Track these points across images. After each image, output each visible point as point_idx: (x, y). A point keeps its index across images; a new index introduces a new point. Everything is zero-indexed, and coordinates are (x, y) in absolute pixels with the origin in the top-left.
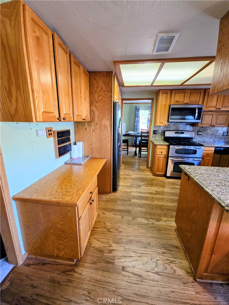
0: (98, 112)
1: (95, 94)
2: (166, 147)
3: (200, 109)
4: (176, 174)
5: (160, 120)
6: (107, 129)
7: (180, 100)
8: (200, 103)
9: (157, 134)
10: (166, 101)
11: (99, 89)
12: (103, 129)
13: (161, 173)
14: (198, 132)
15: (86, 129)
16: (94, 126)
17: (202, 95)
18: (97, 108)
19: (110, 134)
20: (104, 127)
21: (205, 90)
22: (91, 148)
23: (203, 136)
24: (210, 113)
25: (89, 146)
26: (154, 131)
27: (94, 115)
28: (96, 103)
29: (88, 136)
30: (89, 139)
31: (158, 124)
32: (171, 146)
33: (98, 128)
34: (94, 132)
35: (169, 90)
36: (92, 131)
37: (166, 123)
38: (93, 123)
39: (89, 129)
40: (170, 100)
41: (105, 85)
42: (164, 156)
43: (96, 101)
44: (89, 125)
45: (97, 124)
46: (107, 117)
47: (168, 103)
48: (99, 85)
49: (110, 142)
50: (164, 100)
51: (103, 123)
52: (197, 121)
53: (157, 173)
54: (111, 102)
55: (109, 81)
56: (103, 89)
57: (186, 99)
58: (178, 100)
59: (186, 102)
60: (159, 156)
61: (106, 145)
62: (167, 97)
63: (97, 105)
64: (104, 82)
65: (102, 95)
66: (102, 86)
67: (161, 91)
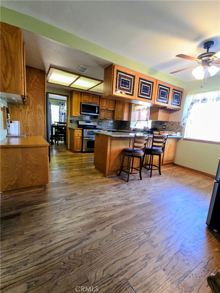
0: (32, 98)
1: (30, 83)
2: (81, 131)
3: (98, 107)
4: (88, 149)
5: (75, 112)
6: (41, 112)
7: (87, 100)
8: (98, 104)
9: (72, 123)
10: (78, 100)
11: (34, 80)
12: (38, 112)
13: (79, 150)
14: (98, 122)
15: (21, 110)
16: (29, 109)
17: (98, 99)
18: (32, 94)
19: (44, 117)
20: (39, 110)
21: (100, 96)
22: (26, 127)
23: (101, 125)
24: (103, 110)
25: (24, 125)
26: (71, 120)
27: (29, 100)
28: (31, 91)
29: (23, 117)
30: (24, 119)
31: (74, 115)
32: (84, 130)
33: (33, 111)
34: (29, 114)
35: (80, 92)
36: (27, 113)
37: (79, 114)
38: (28, 106)
39: (24, 111)
40: (81, 99)
41: (39, 79)
42: (80, 137)
43: (31, 89)
44: (24, 107)
45: (32, 107)
46: (41, 103)
47: (79, 101)
48: (34, 77)
49: (44, 123)
50: (77, 98)
51: (38, 107)
52: (97, 115)
53: (77, 150)
54: (44, 93)
55: (42, 77)
56: (37, 81)
57: (90, 100)
58: (86, 99)
59: (90, 101)
60: (77, 137)
61: (41, 124)
62: (78, 97)
63: (32, 92)
64: (38, 76)
65: (36, 86)
66: (36, 79)
67: (74, 91)
